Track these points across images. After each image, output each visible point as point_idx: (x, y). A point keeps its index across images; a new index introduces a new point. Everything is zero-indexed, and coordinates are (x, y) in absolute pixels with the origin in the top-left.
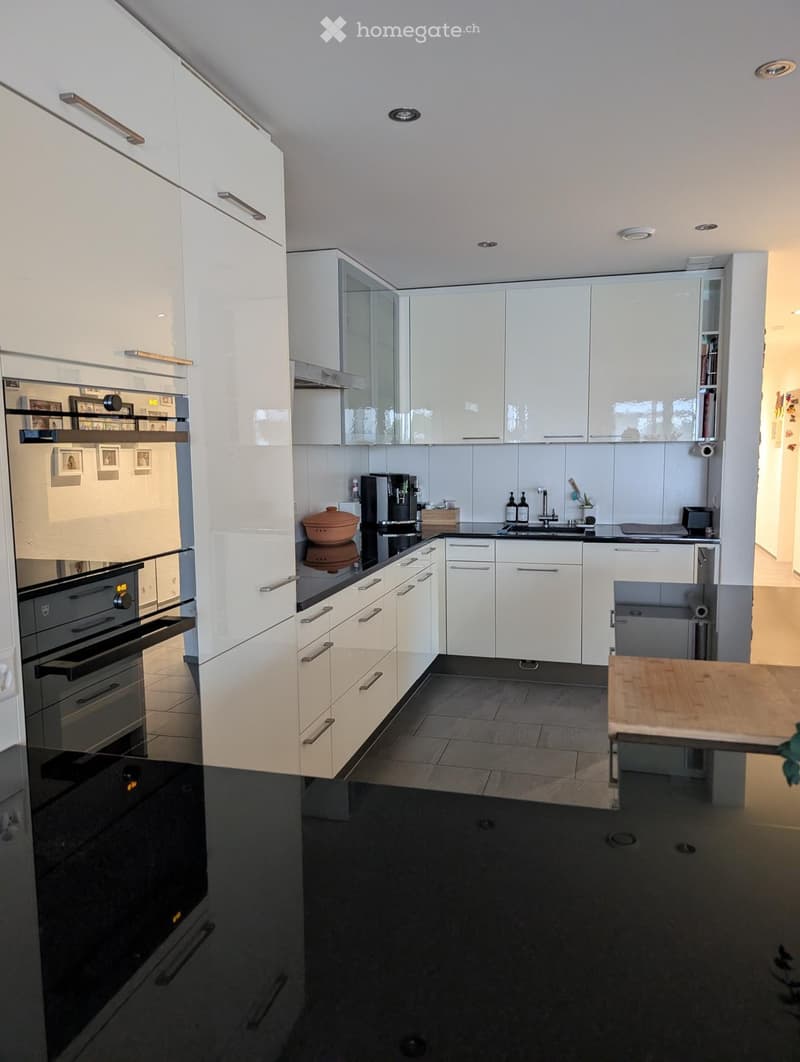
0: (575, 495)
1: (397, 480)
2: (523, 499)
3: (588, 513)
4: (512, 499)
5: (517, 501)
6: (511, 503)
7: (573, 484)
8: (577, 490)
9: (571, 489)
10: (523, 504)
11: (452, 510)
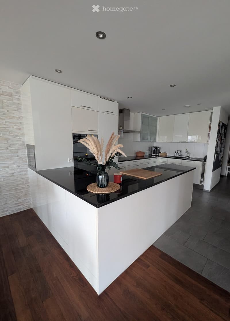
0: (187, 152)
1: (156, 148)
2: (178, 152)
3: (188, 155)
4: (176, 152)
5: (177, 152)
6: (176, 153)
7: (187, 150)
8: (187, 151)
9: (186, 151)
10: (178, 153)
11: (166, 153)
